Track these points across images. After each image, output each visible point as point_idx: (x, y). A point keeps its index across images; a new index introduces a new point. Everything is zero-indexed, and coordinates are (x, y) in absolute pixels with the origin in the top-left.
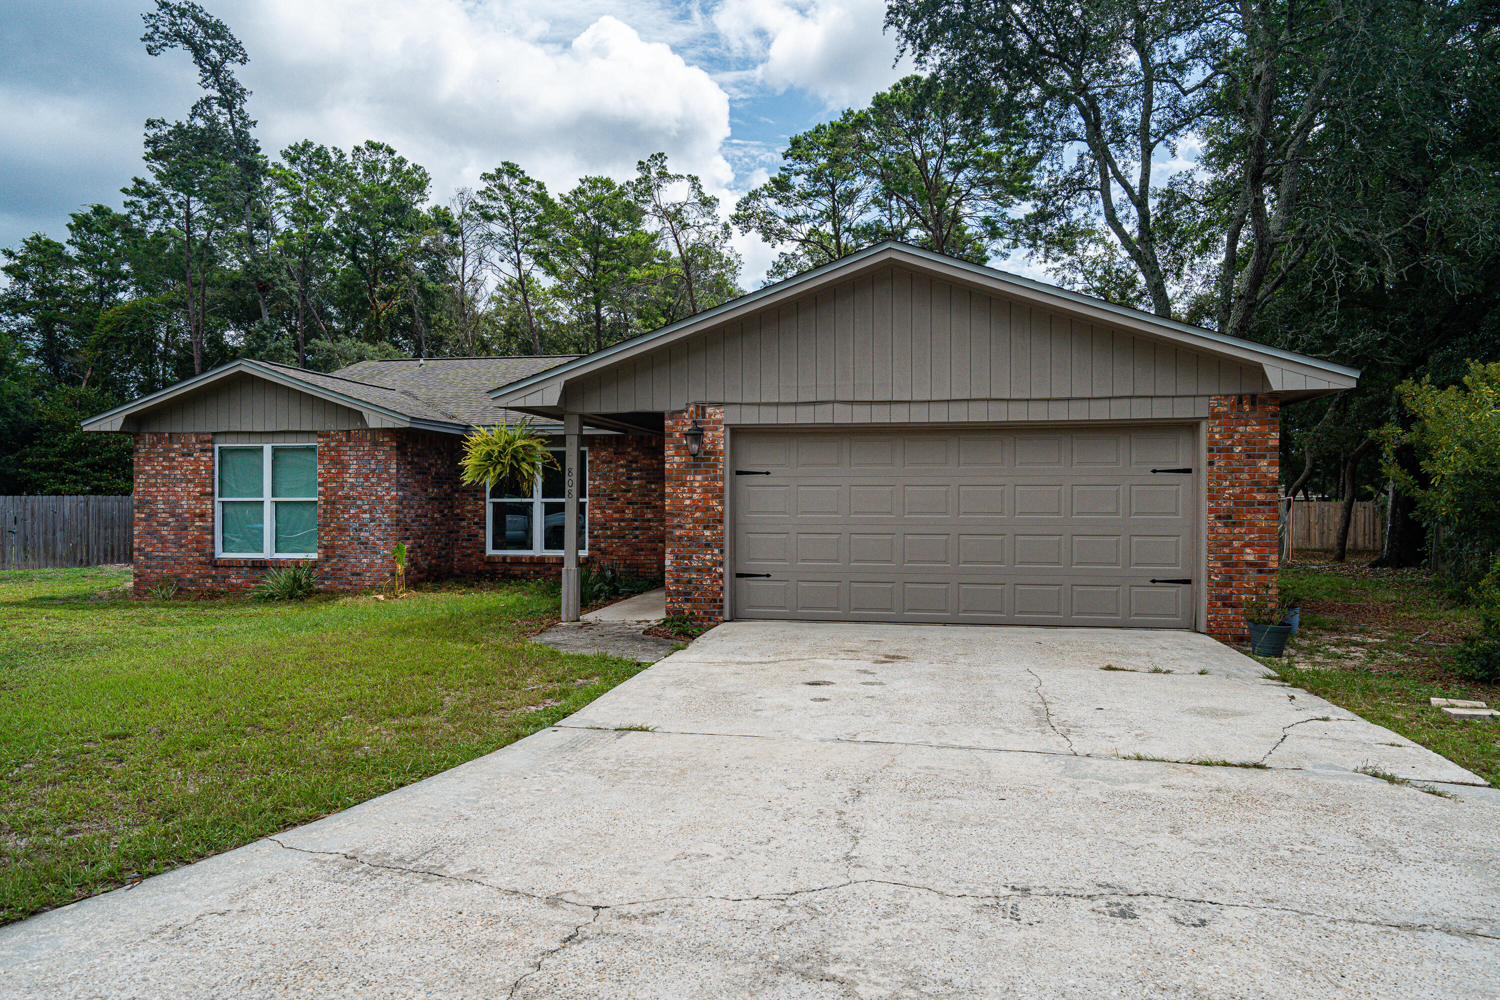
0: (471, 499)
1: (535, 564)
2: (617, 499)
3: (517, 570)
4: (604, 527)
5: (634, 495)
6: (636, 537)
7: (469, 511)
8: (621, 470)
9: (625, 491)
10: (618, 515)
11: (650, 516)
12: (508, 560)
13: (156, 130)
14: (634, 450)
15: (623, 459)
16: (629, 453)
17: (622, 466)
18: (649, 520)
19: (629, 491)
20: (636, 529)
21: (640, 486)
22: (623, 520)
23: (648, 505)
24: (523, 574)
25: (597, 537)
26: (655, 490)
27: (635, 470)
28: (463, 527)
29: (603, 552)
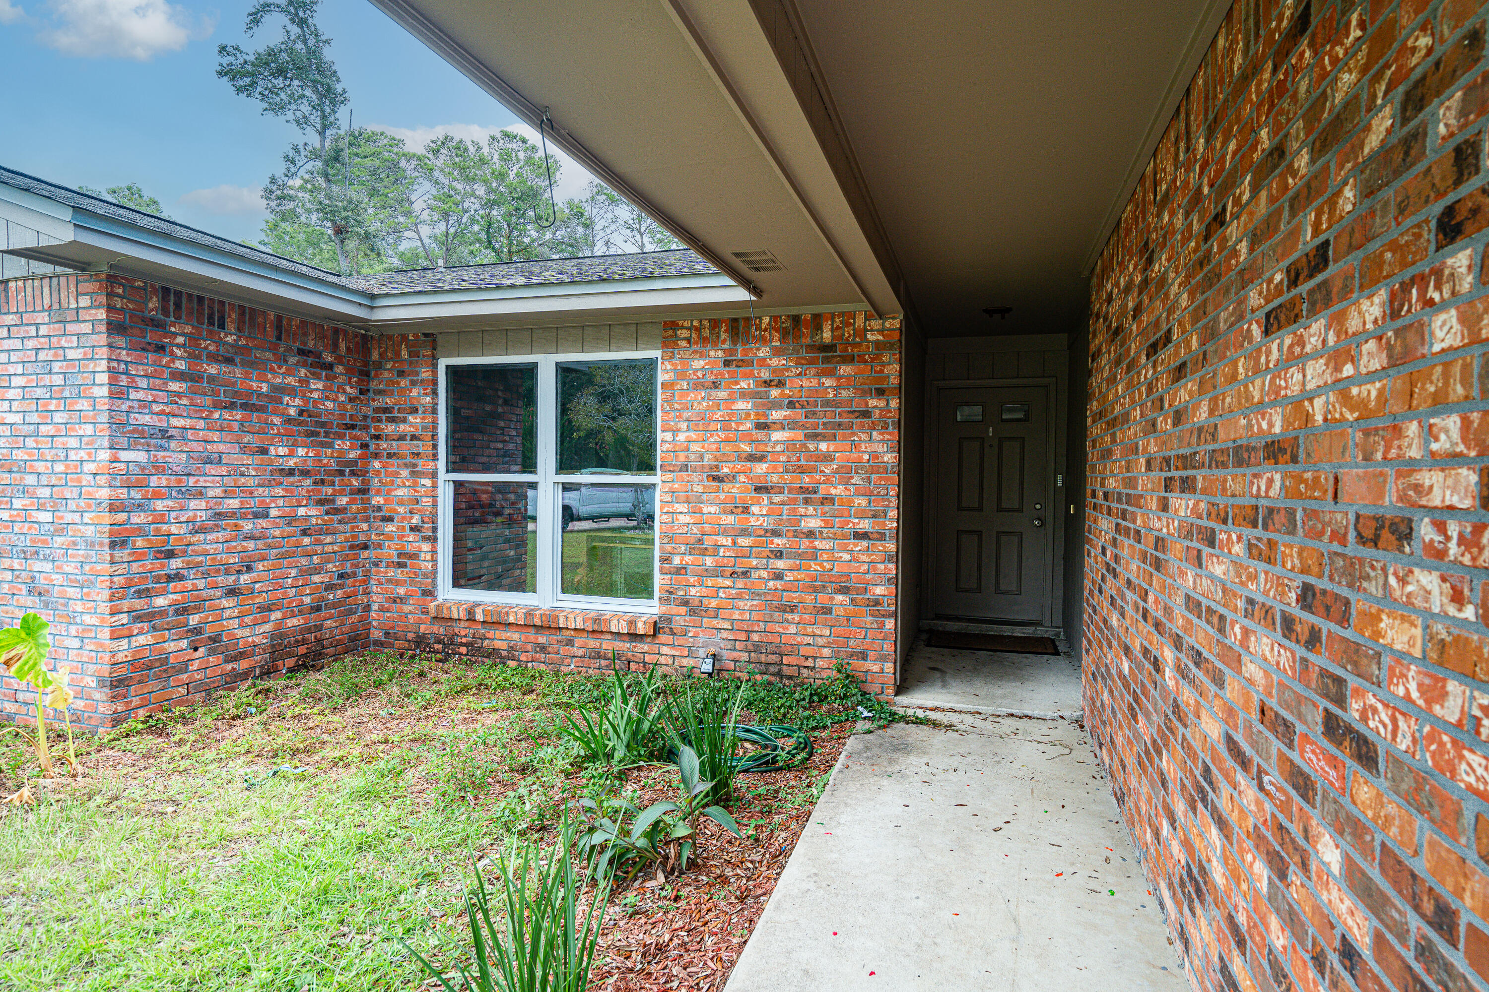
0: (405, 473)
1: (539, 628)
2: (733, 478)
3: (500, 640)
4: (698, 547)
5: (773, 471)
6: (778, 576)
7: (401, 502)
8: (741, 405)
9: (751, 458)
10: (730, 519)
11: (813, 524)
12: (479, 617)
13: (231, 59)
14: (777, 352)
15: (746, 376)
16: (762, 362)
17: (744, 395)
18: (810, 534)
19: (761, 459)
20: (779, 554)
21: (789, 445)
22: (745, 532)
23: (808, 494)
24: (511, 649)
25: (681, 570)
26: (828, 458)
27: (775, 405)
28: (390, 538)
29: (694, 609)
